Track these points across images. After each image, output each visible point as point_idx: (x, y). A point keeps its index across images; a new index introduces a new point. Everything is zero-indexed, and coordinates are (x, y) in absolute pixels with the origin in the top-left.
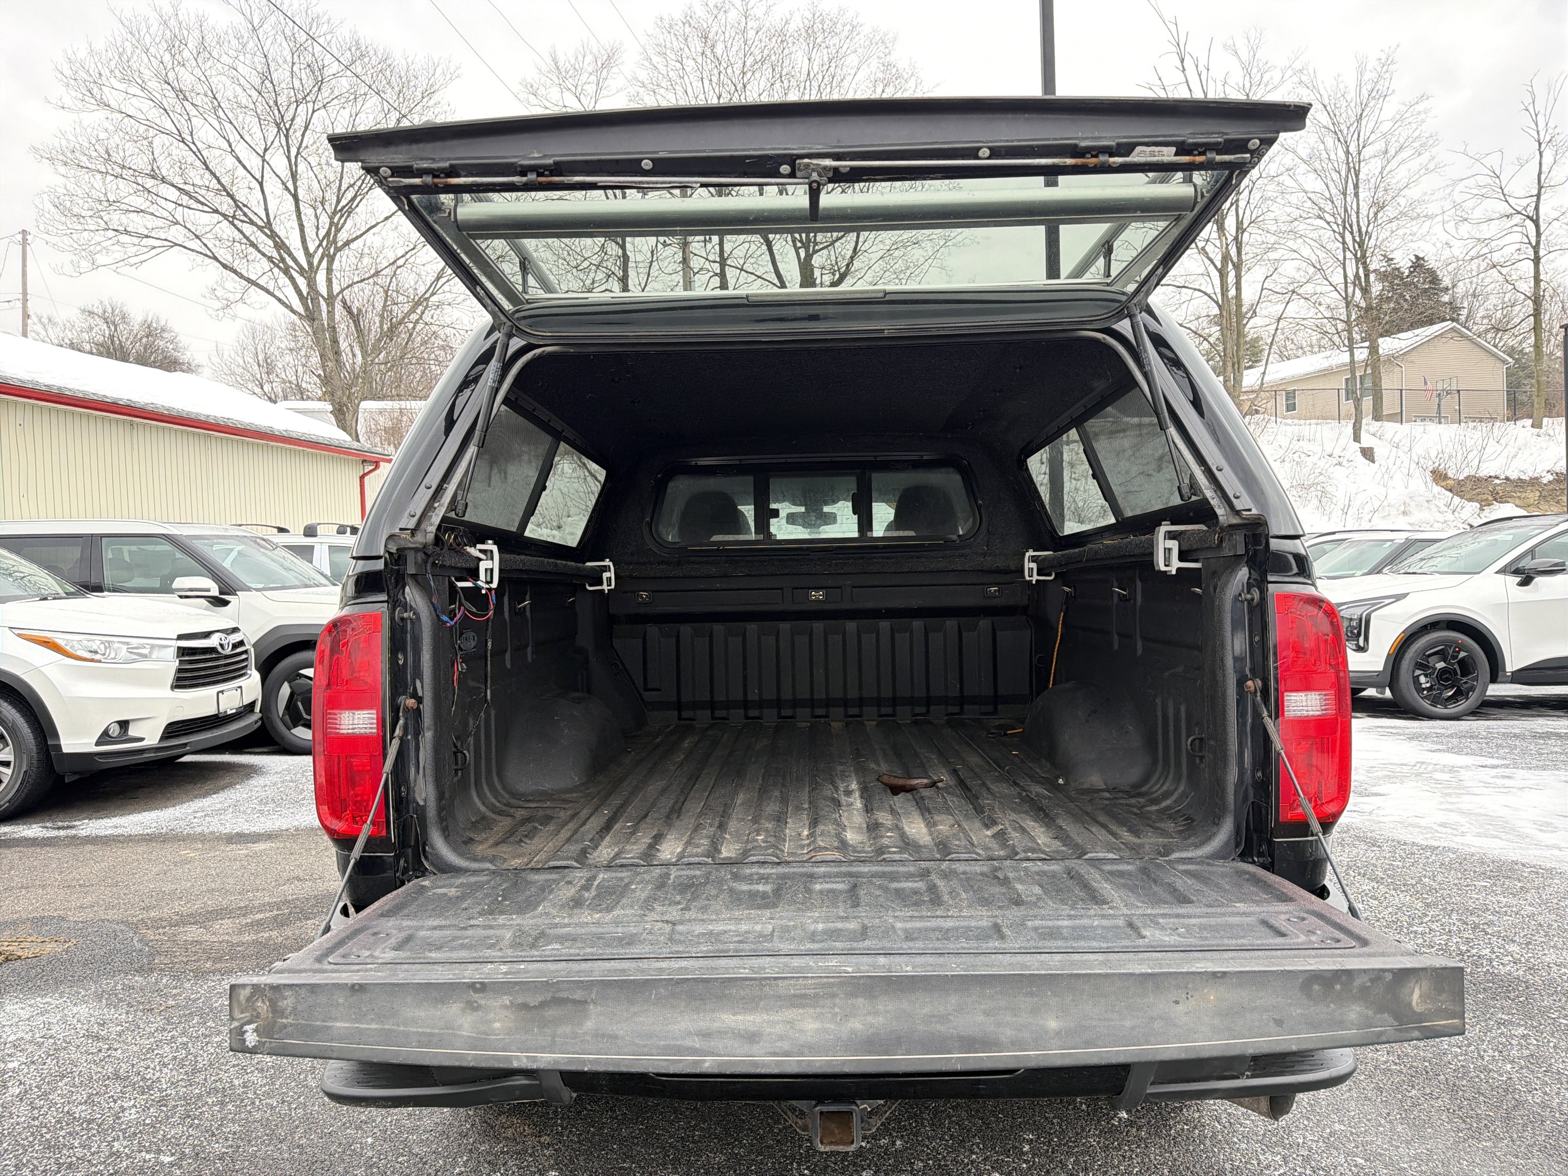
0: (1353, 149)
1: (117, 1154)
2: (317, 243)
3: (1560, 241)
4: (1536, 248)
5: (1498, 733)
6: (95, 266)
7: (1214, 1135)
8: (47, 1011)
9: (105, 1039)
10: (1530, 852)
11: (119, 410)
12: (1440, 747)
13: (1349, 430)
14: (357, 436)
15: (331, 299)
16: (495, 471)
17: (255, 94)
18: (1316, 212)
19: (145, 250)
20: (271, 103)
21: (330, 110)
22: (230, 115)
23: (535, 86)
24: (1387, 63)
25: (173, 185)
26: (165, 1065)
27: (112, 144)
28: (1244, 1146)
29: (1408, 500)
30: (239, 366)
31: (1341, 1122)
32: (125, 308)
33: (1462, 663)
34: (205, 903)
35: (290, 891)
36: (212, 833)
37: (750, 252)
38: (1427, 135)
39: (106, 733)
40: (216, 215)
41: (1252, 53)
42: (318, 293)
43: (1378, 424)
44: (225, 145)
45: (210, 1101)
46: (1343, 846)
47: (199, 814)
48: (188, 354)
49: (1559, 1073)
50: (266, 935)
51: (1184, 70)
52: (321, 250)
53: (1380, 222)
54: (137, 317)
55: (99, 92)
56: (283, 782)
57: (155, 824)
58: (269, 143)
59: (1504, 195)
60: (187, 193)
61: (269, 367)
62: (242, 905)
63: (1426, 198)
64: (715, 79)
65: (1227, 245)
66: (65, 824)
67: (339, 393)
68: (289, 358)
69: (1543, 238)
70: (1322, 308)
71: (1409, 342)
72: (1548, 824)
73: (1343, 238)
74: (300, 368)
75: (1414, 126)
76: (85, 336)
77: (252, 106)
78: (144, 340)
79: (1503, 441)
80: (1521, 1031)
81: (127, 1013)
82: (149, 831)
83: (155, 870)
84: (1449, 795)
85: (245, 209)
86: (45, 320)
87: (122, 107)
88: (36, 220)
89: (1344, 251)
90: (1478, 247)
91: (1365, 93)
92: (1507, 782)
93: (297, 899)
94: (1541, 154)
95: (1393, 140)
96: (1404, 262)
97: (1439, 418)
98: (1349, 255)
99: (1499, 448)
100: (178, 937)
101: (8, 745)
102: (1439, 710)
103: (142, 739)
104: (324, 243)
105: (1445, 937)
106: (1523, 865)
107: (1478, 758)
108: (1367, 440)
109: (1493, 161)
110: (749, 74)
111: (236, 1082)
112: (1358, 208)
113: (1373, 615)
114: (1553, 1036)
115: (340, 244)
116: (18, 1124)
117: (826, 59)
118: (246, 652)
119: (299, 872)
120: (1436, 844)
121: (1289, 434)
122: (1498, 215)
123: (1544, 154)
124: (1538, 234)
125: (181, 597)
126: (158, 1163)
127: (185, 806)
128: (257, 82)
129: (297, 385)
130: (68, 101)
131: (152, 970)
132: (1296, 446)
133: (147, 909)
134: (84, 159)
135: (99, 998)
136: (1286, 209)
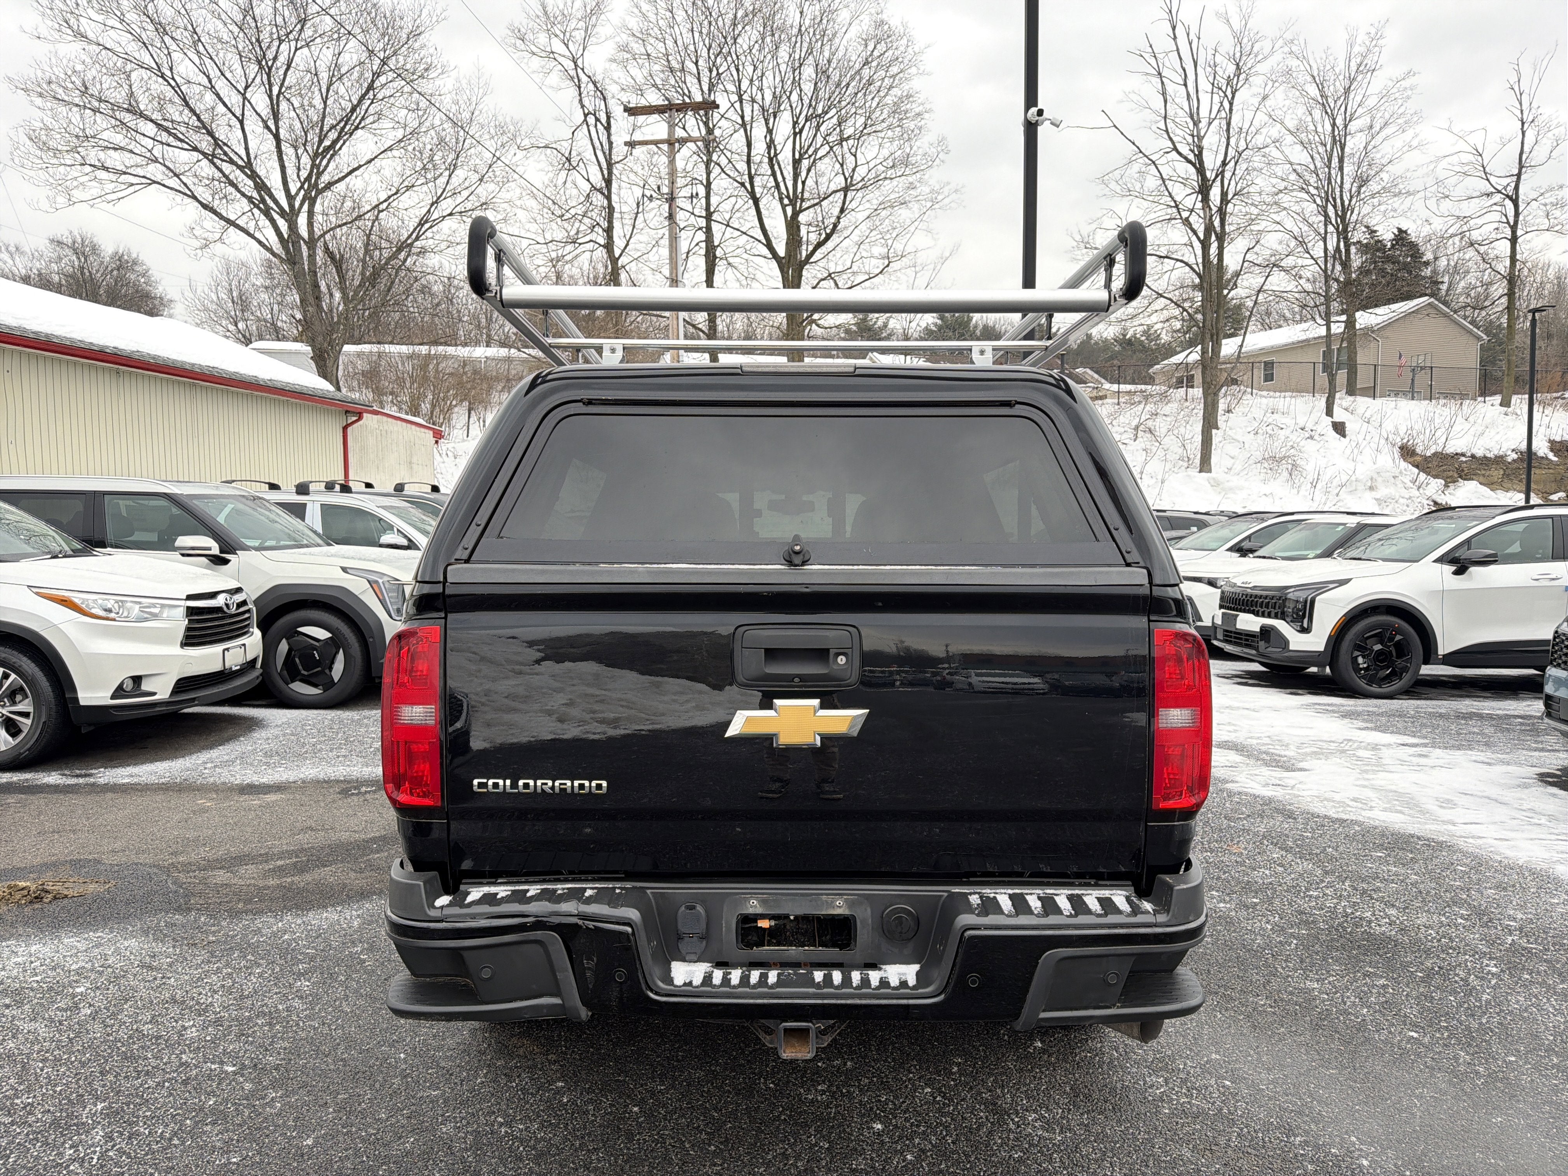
0: (1339, 121)
1: (186, 1064)
2: (299, 185)
3: (1537, 221)
4: (1514, 228)
5: (1425, 713)
6: (71, 203)
7: (1111, 1062)
8: (101, 945)
9: (158, 969)
10: (1427, 827)
11: (105, 358)
12: (1369, 725)
13: (1322, 403)
14: (338, 383)
15: (312, 243)
16: (474, 418)
17: (236, 30)
18: (1301, 183)
19: (123, 187)
20: (254, 40)
21: (313, 48)
22: (210, 50)
23: (523, 30)
24: (1376, 37)
25: (152, 121)
26: (215, 992)
27: (89, 76)
28: (1134, 1070)
29: (1375, 476)
30: (212, 302)
31: (1217, 1052)
32: (95, 240)
33: (1398, 645)
34: (228, 850)
35: (305, 839)
36: (224, 783)
37: (737, 207)
38: (1412, 112)
39: (120, 687)
40: (195, 154)
41: (1243, 22)
42: (299, 237)
43: (1351, 398)
44: (205, 81)
45: (260, 1022)
46: (1262, 817)
47: (209, 765)
48: (161, 289)
49: (1405, 1016)
50: (289, 880)
51: (1175, 38)
52: (302, 192)
53: (1362, 196)
54: (108, 249)
55: (76, 23)
56: (284, 735)
57: (168, 774)
58: (250, 81)
59: (1486, 173)
60: (166, 130)
61: (243, 303)
62: (263, 852)
63: (1408, 175)
64: (705, 31)
65: (1212, 216)
66: (83, 772)
67: (320, 339)
68: (264, 296)
69: (1521, 218)
70: (1302, 282)
71: (1386, 318)
72: (1448, 801)
73: (1325, 212)
74: (276, 307)
75: (1400, 102)
76: (54, 267)
77: (233, 42)
78: (115, 272)
79: (1471, 419)
80: (1382, 981)
81: (174, 947)
82: (163, 780)
83: (177, 817)
84: (1366, 771)
85: (225, 148)
86: (13, 249)
87: (100, 39)
88: (12, 153)
89: (1326, 225)
90: (1457, 226)
91: (1354, 68)
92: (1423, 761)
93: (312, 848)
94: (1523, 133)
95: (1379, 115)
96: (1386, 235)
97: (1412, 393)
98: (1331, 228)
99: (1467, 426)
100: (209, 881)
101: (27, 697)
102: (1375, 689)
103: (154, 694)
104: (306, 186)
105: (1335, 901)
106: (1419, 838)
107: (1401, 737)
108: (1339, 415)
109: (1477, 140)
110: (740, 27)
111: (280, 1007)
112: (1342, 183)
113: (1318, 598)
114: (1408, 986)
115: (321, 186)
116: (95, 1038)
117: (817, 13)
118: (248, 611)
119: (310, 823)
120: (1345, 817)
121: (1264, 407)
122: (1478, 194)
123: (1527, 134)
124: (1517, 214)
125: (183, 555)
126: (223, 1071)
127: (194, 757)
128: (239, 17)
129: (273, 324)
130: (44, 31)
131: (189, 910)
132: (1270, 418)
133: (175, 854)
134: (60, 91)
135: (146, 933)
136: (1271, 180)
